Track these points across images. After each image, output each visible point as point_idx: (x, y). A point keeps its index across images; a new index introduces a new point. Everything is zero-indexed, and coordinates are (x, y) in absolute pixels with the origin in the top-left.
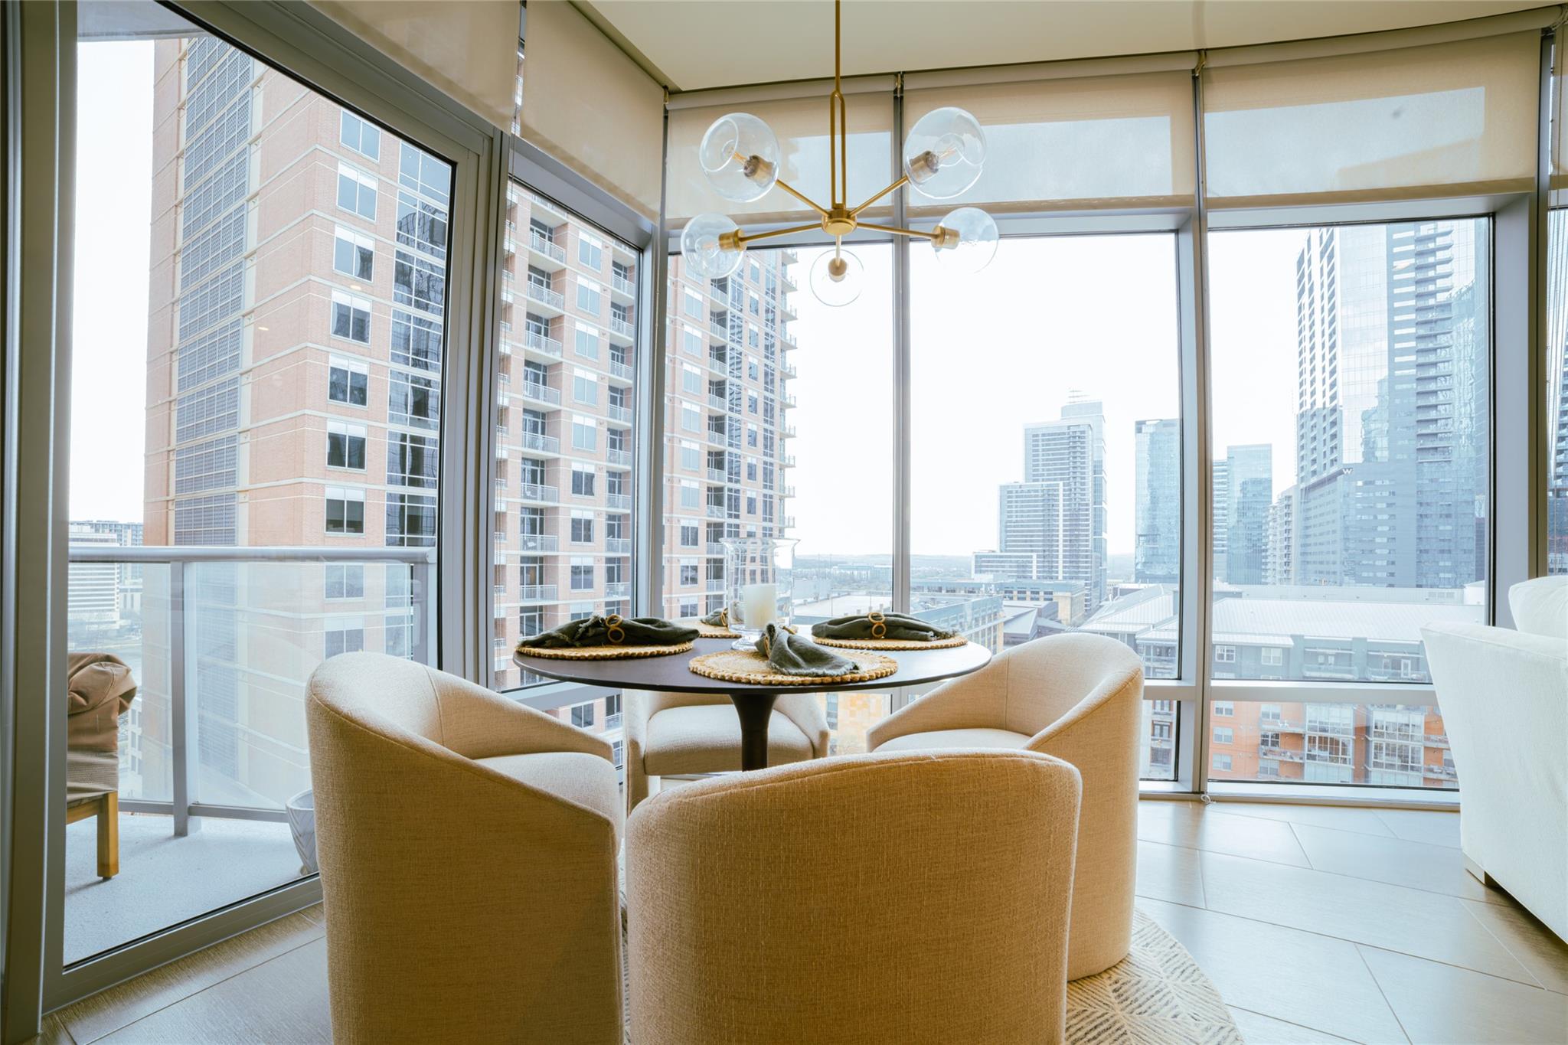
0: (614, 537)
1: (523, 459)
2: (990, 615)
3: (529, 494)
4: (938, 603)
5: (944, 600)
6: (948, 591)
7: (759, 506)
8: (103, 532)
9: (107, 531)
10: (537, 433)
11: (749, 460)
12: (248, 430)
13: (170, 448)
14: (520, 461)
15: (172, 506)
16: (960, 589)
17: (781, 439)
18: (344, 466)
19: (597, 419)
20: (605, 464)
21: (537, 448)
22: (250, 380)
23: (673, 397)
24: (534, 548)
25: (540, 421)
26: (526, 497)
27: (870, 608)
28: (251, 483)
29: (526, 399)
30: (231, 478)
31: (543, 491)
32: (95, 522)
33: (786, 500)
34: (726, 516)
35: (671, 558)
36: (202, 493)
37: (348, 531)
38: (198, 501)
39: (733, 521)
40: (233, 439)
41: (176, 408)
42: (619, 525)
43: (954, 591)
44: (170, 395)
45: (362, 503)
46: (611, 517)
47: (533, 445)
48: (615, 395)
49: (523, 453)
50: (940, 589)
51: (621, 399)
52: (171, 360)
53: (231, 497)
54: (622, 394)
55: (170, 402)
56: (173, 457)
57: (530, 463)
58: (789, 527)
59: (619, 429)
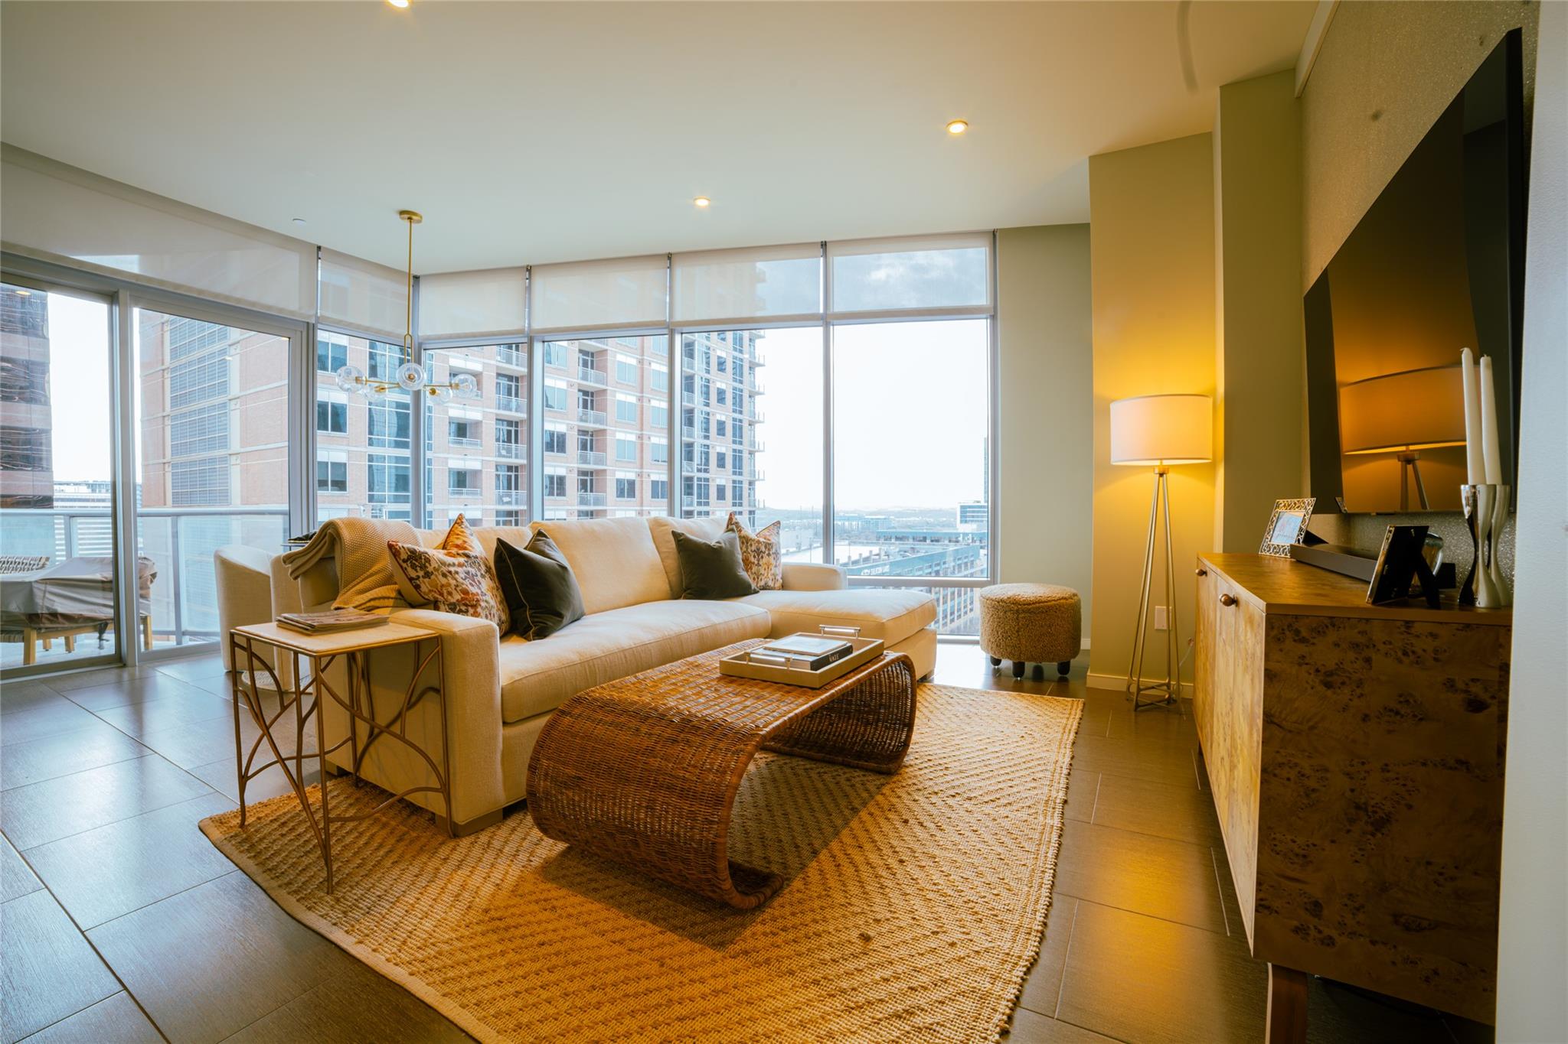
0: (586, 491)
1: (497, 419)
2: (966, 563)
3: (504, 452)
4: (918, 552)
5: (924, 549)
6: (932, 541)
7: (729, 461)
8: (100, 492)
9: (104, 490)
10: (511, 396)
11: (718, 417)
12: (238, 398)
13: (165, 414)
14: (494, 422)
15: (168, 468)
16: (945, 538)
17: (750, 397)
18: (327, 430)
19: (568, 381)
20: (576, 423)
21: (511, 410)
22: (238, 351)
23: (643, 359)
24: (509, 503)
25: (513, 384)
26: (500, 455)
27: (849, 557)
28: (242, 447)
29: (501, 364)
30: (224, 442)
31: (516, 450)
32: (91, 482)
33: (757, 454)
34: (696, 471)
35: (642, 510)
36: (195, 456)
37: (331, 490)
38: (192, 463)
39: (703, 475)
40: (224, 405)
41: (169, 376)
42: (591, 480)
43: (937, 541)
44: (163, 364)
45: (345, 464)
46: (584, 473)
47: (508, 407)
48: (587, 358)
49: (497, 415)
50: (925, 539)
51: (592, 362)
52: (162, 330)
53: (224, 459)
54: (592, 357)
55: (163, 370)
56: (168, 422)
57: (505, 423)
58: (759, 480)
59: (590, 390)
